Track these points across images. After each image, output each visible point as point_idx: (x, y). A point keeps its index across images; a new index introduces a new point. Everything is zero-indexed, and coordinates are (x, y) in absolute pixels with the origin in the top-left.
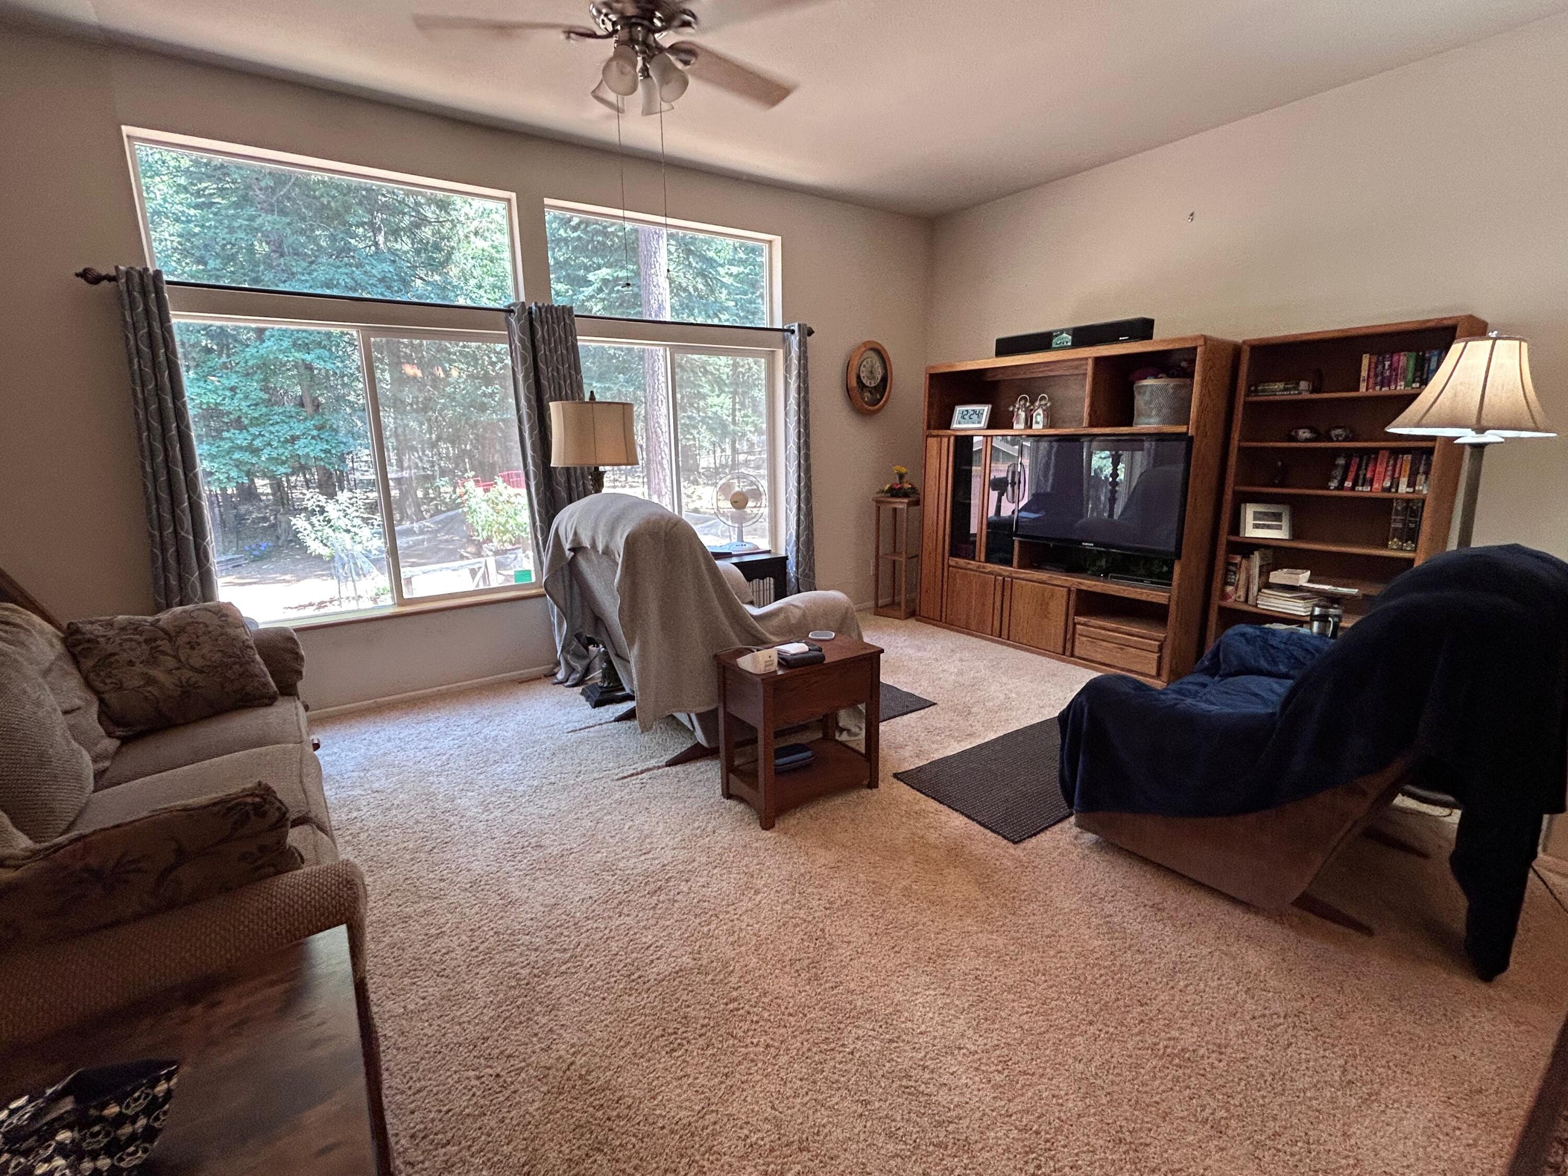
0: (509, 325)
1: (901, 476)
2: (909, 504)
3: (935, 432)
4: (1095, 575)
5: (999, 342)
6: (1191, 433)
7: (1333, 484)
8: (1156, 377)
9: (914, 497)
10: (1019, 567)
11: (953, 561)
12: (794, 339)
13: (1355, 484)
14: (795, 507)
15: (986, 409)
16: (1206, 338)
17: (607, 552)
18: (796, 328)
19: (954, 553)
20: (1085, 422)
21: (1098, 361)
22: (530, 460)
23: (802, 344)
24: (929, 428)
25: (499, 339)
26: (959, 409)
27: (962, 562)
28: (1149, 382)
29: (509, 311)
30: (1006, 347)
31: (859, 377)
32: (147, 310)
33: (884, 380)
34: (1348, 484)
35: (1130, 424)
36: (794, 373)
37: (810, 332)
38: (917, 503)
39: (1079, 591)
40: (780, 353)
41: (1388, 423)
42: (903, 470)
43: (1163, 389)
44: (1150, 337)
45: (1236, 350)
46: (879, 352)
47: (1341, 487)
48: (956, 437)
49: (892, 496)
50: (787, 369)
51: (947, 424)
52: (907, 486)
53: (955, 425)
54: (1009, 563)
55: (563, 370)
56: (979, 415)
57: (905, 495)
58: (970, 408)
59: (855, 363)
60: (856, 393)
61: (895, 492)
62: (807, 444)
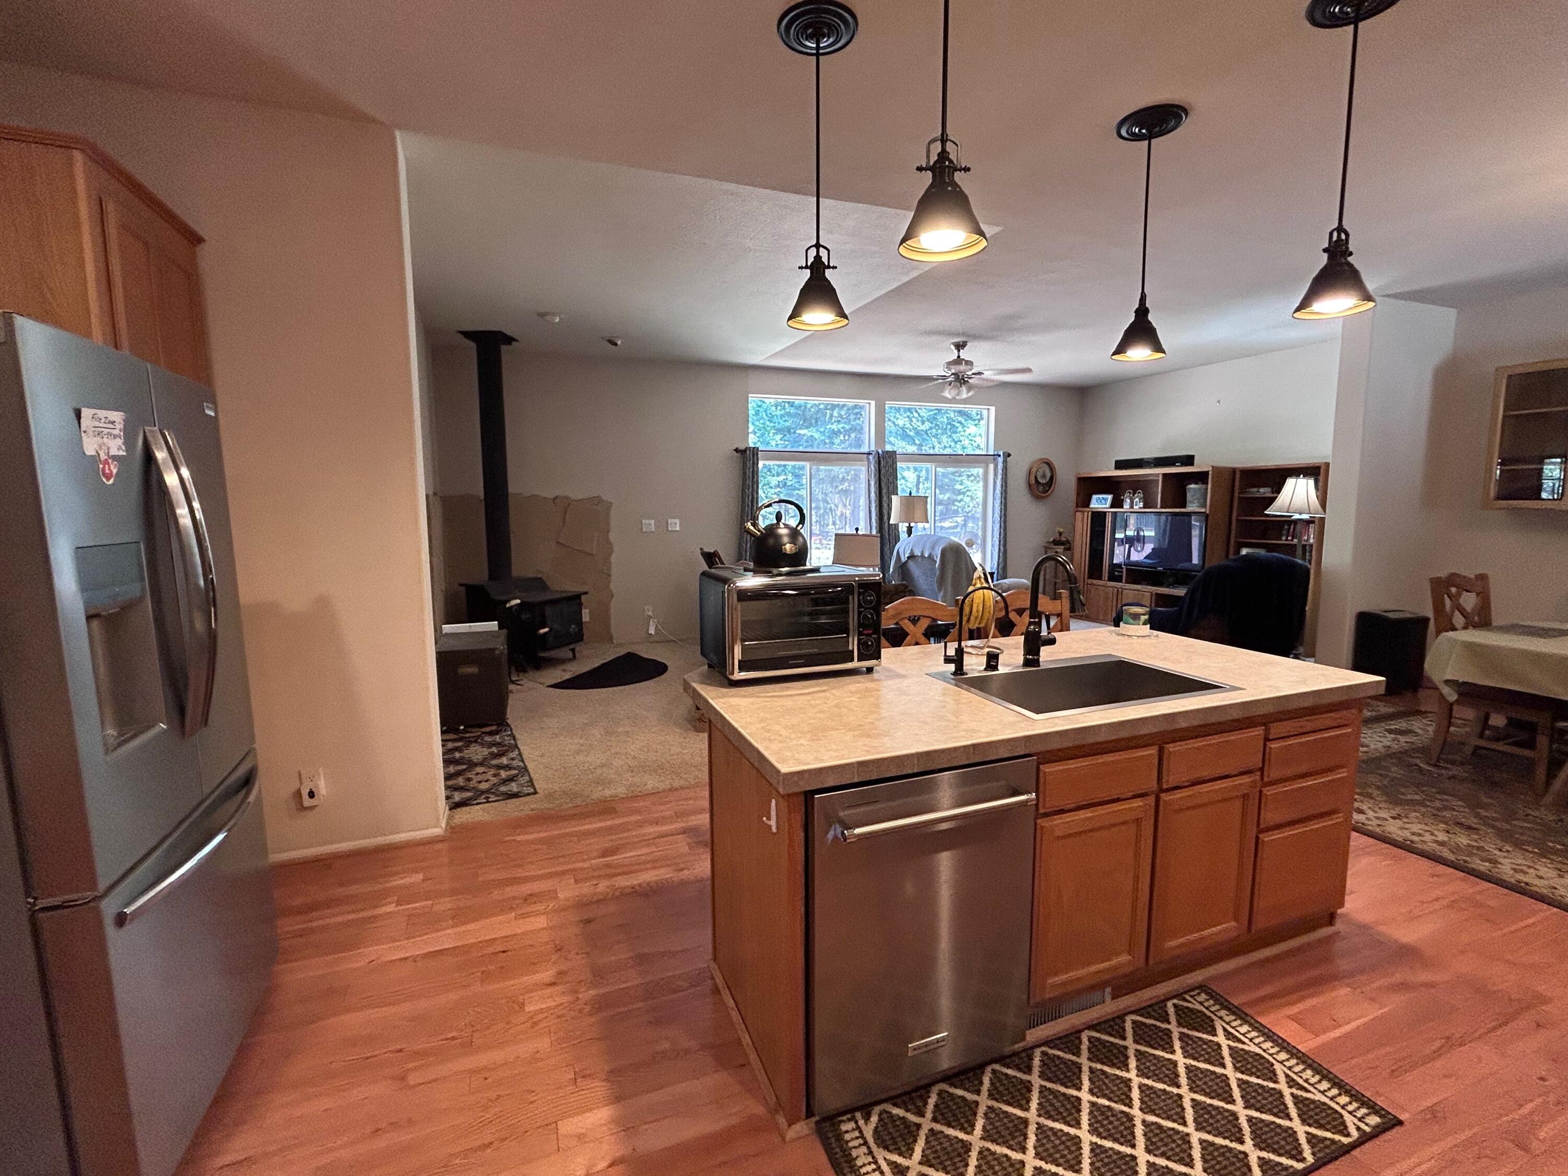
0: (868, 459)
1: (1060, 534)
2: (1065, 549)
3: (1080, 509)
4: (1168, 587)
5: (1116, 461)
6: (1208, 512)
7: (1284, 538)
8: (1196, 483)
9: (1068, 546)
10: (1127, 582)
11: (1090, 581)
12: (1001, 459)
13: (1293, 538)
14: (997, 549)
15: (1110, 497)
16: (1213, 467)
17: (930, 556)
18: (1001, 453)
19: (1091, 576)
20: (1159, 506)
21: (1165, 475)
22: (873, 520)
23: (1005, 462)
24: (1077, 506)
25: (862, 465)
26: (1095, 497)
27: (1095, 582)
28: (1193, 486)
29: (869, 454)
30: (1120, 465)
31: (1036, 477)
32: (753, 463)
33: (1052, 478)
34: (1290, 538)
35: (1184, 507)
36: (1000, 477)
37: (1009, 455)
38: (1069, 549)
39: (1157, 594)
40: (991, 466)
41: (1266, 509)
42: (1062, 530)
43: (1200, 489)
44: (1192, 464)
45: (1234, 471)
46: (1049, 464)
47: (1287, 540)
48: (1093, 513)
49: (1055, 545)
50: (996, 475)
51: (1087, 504)
52: (1063, 539)
53: (1092, 506)
54: (1121, 581)
55: (891, 479)
56: (1106, 500)
57: (1062, 543)
58: (1101, 496)
59: (1034, 470)
60: (1034, 487)
61: (1056, 543)
62: (1005, 515)
